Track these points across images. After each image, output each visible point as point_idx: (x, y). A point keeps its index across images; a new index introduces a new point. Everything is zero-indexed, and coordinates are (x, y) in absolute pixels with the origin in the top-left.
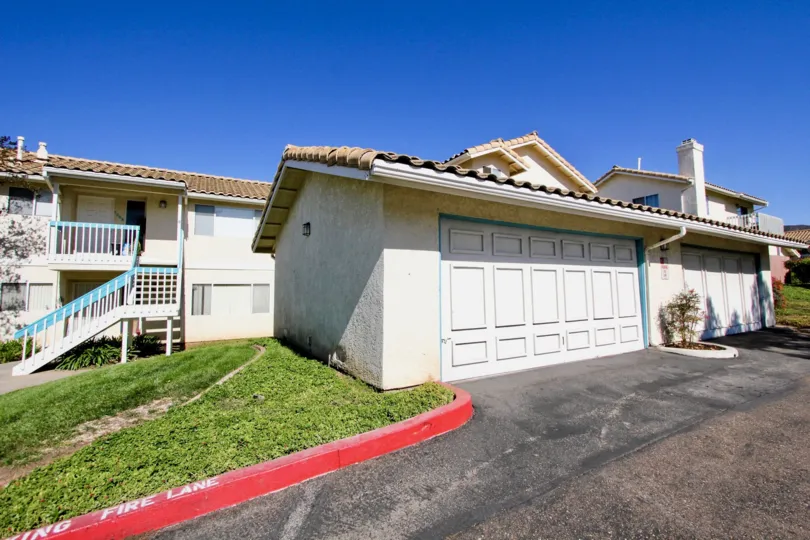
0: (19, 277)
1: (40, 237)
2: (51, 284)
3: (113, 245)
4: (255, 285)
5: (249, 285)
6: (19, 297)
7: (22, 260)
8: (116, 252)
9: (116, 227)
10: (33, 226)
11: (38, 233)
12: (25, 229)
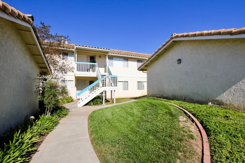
0: (65, 79)
1: (70, 67)
2: (73, 81)
3: (88, 69)
4: (124, 82)
5: (123, 82)
6: (65, 84)
7: (65, 74)
8: (89, 71)
9: (87, 63)
10: (67, 64)
11: (69, 66)
12: (66, 65)
